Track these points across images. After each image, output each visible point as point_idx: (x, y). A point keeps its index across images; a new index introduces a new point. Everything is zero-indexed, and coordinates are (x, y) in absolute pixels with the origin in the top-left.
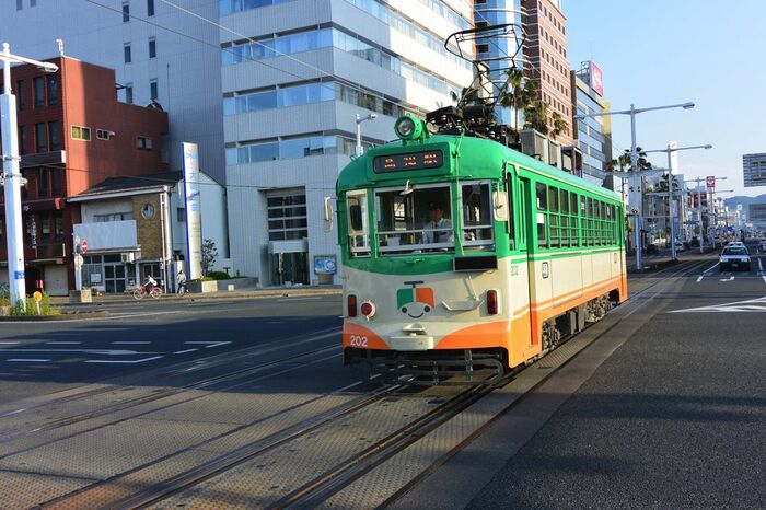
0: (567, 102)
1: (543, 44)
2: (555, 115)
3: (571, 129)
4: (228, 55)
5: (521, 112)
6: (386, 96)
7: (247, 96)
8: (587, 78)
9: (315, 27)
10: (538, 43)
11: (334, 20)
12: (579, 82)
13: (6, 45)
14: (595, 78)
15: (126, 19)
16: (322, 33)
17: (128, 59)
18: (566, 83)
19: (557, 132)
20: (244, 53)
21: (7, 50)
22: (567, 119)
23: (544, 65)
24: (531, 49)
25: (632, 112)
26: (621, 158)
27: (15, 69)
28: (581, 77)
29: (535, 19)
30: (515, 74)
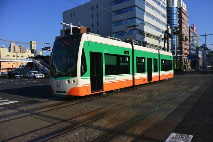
0: (188, 34)
1: (183, 20)
2: (186, 37)
3: (189, 40)
4: (113, 24)
5: (178, 36)
6: (147, 33)
7: (117, 33)
8: (193, 28)
9: (132, 18)
10: (182, 20)
11: (136, 16)
12: (191, 29)
13: (71, 23)
14: (195, 28)
15: (92, 18)
16: (134, 19)
17: (93, 26)
18: (188, 29)
19: (186, 41)
20: (117, 24)
21: (71, 25)
22: (188, 38)
23: (183, 26)
24: (180, 22)
25: (206, 35)
26: (201, 47)
27: (73, 28)
28: (192, 28)
29: (181, 15)
30: (176, 28)
